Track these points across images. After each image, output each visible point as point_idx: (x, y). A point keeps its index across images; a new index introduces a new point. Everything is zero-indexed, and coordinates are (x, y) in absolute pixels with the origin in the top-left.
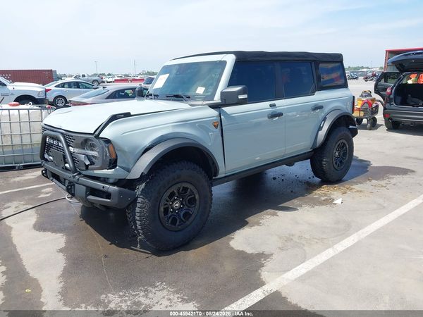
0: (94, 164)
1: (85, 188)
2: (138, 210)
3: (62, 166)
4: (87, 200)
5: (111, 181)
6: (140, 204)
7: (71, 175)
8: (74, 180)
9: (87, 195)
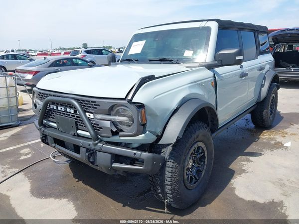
0: (122, 131)
1: (110, 155)
2: (168, 174)
3: (72, 132)
4: (112, 168)
5: (135, 146)
6: (171, 169)
7: (91, 143)
8: (96, 147)
9: (112, 163)
